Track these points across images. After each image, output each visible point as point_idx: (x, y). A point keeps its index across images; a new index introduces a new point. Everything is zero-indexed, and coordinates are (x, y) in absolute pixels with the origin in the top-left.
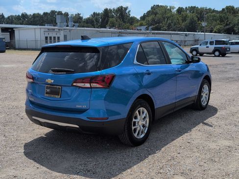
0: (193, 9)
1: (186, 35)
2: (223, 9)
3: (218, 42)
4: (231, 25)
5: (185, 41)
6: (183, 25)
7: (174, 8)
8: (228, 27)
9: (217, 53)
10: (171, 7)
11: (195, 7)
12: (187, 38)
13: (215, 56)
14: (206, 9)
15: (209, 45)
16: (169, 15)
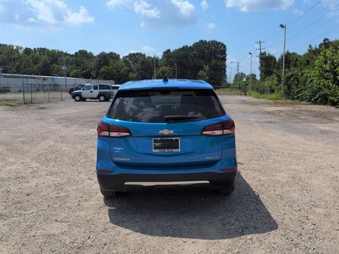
0: (43, 51)
1: (44, 79)
2: (76, 53)
3: (102, 87)
4: (88, 70)
5: (44, 86)
6: (35, 68)
7: (21, 48)
8: (84, 71)
9: (102, 98)
10: (17, 47)
11: (45, 49)
12: (45, 83)
13: (100, 101)
14: (58, 52)
15: (92, 90)
16: (16, 56)
